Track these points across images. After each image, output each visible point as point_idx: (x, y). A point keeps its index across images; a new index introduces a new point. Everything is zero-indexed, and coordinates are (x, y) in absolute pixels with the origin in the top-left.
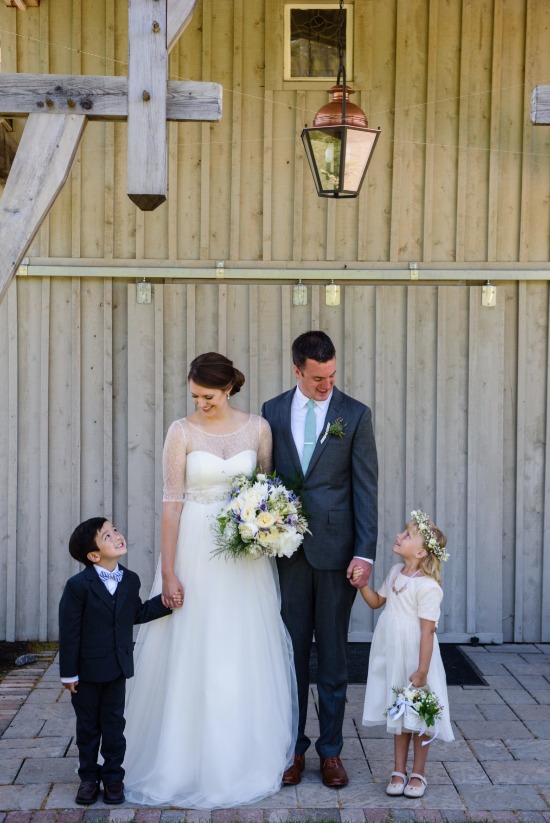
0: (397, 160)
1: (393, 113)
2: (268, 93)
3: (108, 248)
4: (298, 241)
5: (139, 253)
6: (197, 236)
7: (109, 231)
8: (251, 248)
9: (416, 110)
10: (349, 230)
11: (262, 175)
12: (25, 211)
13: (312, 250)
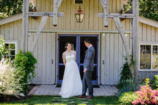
0: (90, 15)
1: (89, 8)
2: (72, 6)
3: (48, 28)
4: (76, 27)
5: (53, 28)
6: (61, 26)
7: (49, 25)
8: (69, 28)
9: (93, 8)
10: (83, 25)
11: (71, 17)
12: (42, 27)
13: (78, 28)
